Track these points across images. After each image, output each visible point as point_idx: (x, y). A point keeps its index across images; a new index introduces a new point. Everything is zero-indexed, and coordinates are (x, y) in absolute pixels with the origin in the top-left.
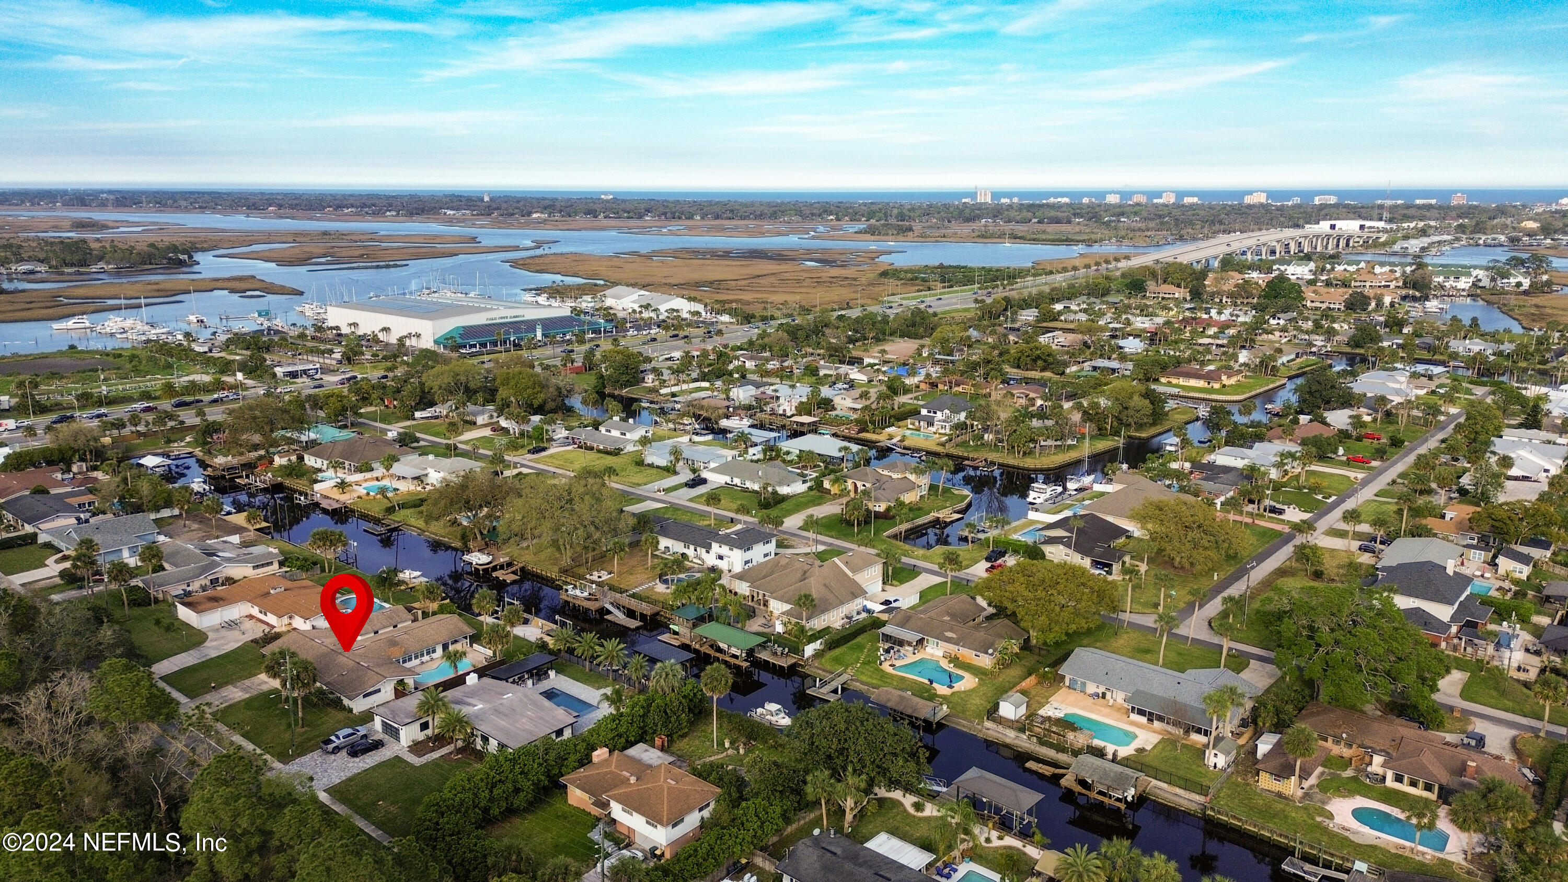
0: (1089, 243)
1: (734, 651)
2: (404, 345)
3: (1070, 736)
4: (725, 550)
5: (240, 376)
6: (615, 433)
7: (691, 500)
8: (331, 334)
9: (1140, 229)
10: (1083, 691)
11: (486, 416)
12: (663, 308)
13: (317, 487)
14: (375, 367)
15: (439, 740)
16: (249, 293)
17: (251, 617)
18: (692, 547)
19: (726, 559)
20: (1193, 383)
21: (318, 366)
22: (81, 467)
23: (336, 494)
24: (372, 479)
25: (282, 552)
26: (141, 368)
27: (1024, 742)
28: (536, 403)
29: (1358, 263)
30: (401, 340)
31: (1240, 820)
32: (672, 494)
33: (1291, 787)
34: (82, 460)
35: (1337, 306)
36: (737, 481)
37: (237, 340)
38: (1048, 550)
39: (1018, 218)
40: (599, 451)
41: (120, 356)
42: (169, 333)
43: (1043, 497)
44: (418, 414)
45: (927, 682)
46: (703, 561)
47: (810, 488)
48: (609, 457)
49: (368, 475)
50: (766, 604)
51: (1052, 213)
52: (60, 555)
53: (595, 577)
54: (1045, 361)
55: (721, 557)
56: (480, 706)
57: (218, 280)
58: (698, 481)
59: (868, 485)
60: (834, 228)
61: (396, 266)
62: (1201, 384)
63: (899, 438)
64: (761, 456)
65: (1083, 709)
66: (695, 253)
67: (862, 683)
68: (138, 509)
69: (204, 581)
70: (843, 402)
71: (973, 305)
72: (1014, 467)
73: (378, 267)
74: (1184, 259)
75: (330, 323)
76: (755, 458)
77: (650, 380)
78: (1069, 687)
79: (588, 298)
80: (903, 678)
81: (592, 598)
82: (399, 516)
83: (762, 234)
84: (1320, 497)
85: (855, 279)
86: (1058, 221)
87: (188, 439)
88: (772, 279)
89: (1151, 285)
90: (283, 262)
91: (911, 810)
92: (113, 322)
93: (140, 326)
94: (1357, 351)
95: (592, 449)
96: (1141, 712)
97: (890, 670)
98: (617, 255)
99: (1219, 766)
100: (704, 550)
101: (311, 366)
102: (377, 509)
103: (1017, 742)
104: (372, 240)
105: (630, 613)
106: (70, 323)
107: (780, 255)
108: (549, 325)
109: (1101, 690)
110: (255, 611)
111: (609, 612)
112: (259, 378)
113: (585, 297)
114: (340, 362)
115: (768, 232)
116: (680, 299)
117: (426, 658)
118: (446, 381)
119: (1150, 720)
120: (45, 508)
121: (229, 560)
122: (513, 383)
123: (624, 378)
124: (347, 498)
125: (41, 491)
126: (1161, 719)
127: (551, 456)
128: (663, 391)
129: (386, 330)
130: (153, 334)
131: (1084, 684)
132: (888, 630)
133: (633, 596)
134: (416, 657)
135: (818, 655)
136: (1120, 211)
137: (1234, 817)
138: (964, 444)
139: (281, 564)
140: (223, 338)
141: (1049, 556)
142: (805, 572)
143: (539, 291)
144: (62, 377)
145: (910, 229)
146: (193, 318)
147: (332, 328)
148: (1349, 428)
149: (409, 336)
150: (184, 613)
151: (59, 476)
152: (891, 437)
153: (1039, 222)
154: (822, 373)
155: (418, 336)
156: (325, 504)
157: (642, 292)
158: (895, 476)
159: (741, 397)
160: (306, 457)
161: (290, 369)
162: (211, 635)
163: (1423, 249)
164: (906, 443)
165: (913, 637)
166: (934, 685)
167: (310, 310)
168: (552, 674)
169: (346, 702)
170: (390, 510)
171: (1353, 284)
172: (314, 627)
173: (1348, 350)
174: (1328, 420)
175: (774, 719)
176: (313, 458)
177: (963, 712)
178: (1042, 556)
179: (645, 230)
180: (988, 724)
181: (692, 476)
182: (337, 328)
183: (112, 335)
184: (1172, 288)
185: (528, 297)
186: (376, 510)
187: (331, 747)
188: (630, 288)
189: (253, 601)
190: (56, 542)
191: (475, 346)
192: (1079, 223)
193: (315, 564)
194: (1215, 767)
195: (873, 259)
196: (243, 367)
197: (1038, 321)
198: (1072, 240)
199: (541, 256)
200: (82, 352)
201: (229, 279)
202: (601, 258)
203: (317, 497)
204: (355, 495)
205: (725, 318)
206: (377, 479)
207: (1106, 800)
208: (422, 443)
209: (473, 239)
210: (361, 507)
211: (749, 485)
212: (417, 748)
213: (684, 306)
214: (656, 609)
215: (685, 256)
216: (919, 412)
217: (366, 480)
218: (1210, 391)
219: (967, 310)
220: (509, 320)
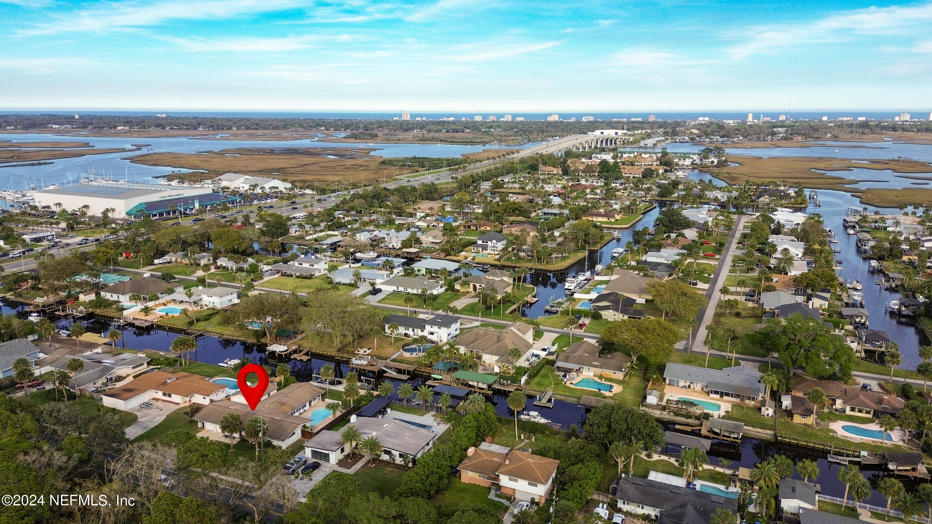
0: (484, 143)
1: (481, 385)
3: (690, 409)
4: (435, 329)
9: (505, 136)
10: (678, 386)
11: (206, 260)
12: (267, 186)
13: (125, 313)
17: (158, 400)
18: (411, 329)
19: (435, 335)
21: (51, 233)
23: (142, 316)
25: (145, 356)
27: (666, 416)
29: (633, 153)
30: (103, 213)
32: (365, 299)
33: (810, 420)
35: (639, 176)
36: (401, 289)
38: (603, 313)
39: (435, 129)
40: (298, 277)
44: (156, 261)
47: (446, 290)
48: (307, 280)
49: (157, 302)
50: (480, 358)
51: (453, 127)
53: (362, 352)
54: (519, 211)
55: (432, 333)
56: (374, 433)
58: (376, 292)
60: (328, 135)
62: (605, 219)
63: (471, 258)
65: (684, 394)
66: (251, 152)
67: (560, 395)
69: (104, 380)
70: (427, 239)
71: (451, 180)
72: (542, 270)
75: (43, 204)
76: (400, 274)
77: (294, 231)
79: (210, 181)
80: (582, 390)
83: (285, 139)
85: (367, 166)
88: (316, 167)
89: (540, 167)
95: (292, 276)
97: (572, 386)
98: (199, 153)
100: (419, 330)
102: (180, 324)
107: (308, 152)
110: (159, 395)
112: (14, 243)
113: (206, 181)
114: (64, 230)
115: (288, 137)
116: (275, 180)
118: (172, 239)
119: (722, 396)
121: (114, 365)
123: (280, 231)
124: (152, 318)
126: (727, 395)
129: (86, 207)
134: (297, 411)
135: (527, 382)
136: (490, 125)
137: (794, 439)
139: (149, 364)
141: (604, 317)
143: (170, 178)
145: (376, 135)
147: (43, 207)
149: (107, 210)
150: (109, 402)
152: (466, 258)
153: (447, 132)
154: (397, 222)
156: (137, 323)
157: (247, 177)
158: (497, 279)
161: (34, 236)
163: (654, 145)
164: (477, 260)
165: (575, 366)
167: (9, 196)
174: (686, 235)
176: (108, 295)
177: (626, 403)
178: (601, 317)
180: (645, 409)
181: (371, 288)
182: (48, 207)
184: (551, 168)
188: (237, 175)
191: (156, 215)
192: (469, 132)
193: (176, 361)
195: (368, 153)
197: (492, 189)
202: (191, 155)
205: (308, 191)
206: (164, 305)
207: (729, 439)
208: (176, 280)
210: (166, 323)
211: (409, 290)
213: (282, 186)
214: (415, 367)
215: (246, 153)
216: (476, 242)
217: (156, 306)
218: (611, 223)
219: (448, 183)
220: (174, 197)
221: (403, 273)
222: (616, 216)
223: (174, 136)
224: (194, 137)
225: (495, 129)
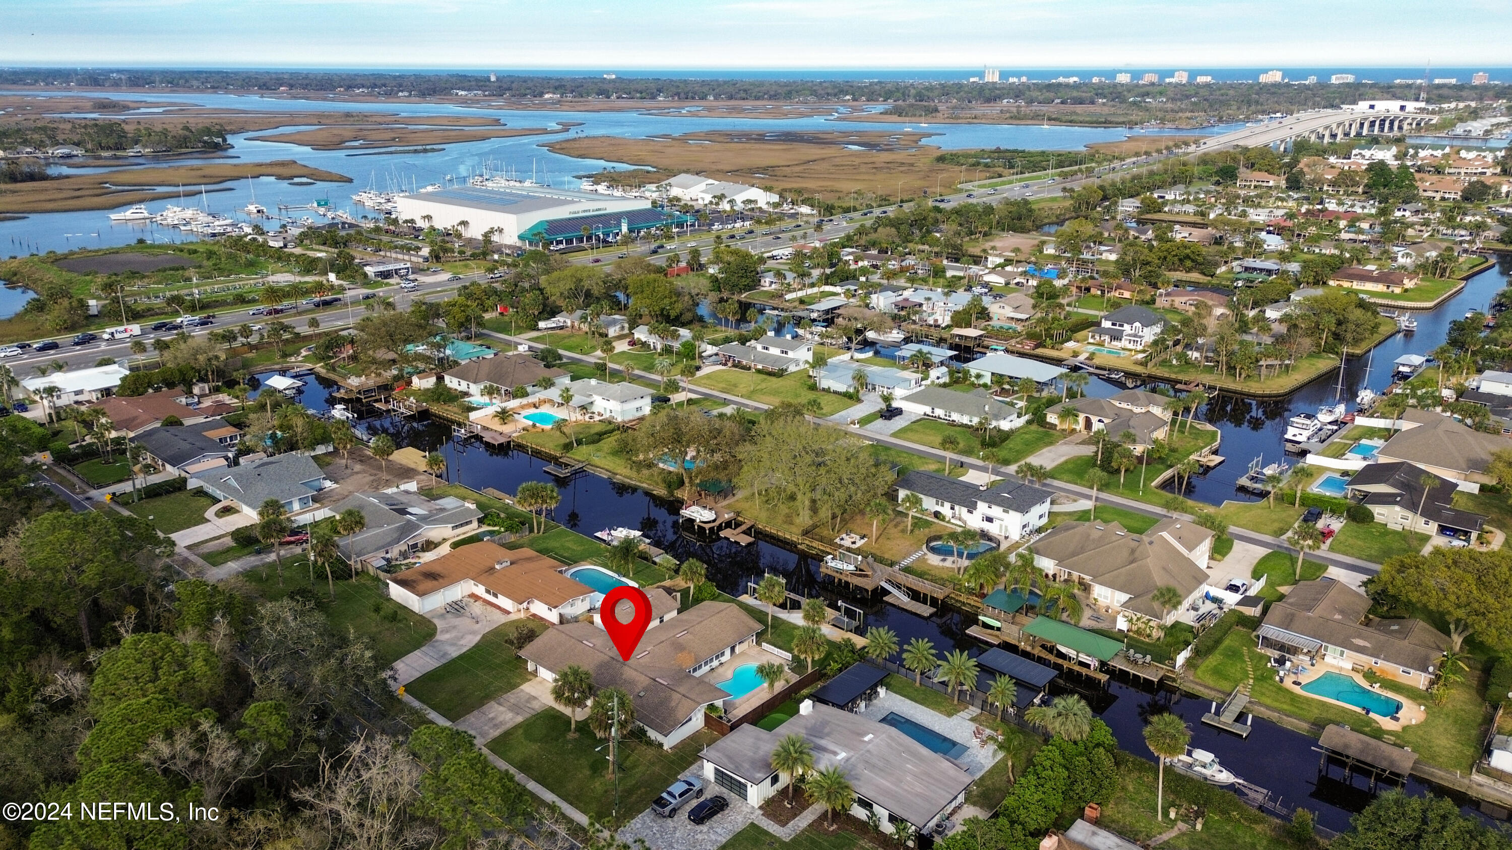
0: (1131, 125)
1: (1083, 658)
2: (490, 241)
4: (996, 511)
5: (332, 277)
6: (775, 351)
7: (894, 435)
8: (405, 228)
9: (1172, 111)
11: (618, 327)
12: (739, 198)
13: (473, 416)
14: (466, 266)
15: (797, 799)
16: (296, 180)
17: (475, 597)
18: (945, 504)
19: (996, 523)
21: (408, 265)
22: (203, 389)
23: (496, 425)
24: (528, 406)
25: (480, 506)
26: (222, 266)
28: (673, 314)
30: (487, 235)
32: (868, 426)
34: (202, 380)
35: (1452, 196)
36: (939, 412)
37: (311, 235)
38: (1375, 511)
39: (1041, 98)
40: (759, 371)
41: (195, 252)
42: (232, 225)
44: (542, 324)
45: (1358, 710)
46: (965, 523)
47: (1029, 422)
48: (774, 379)
49: (524, 401)
50: (1086, 588)
51: (1075, 94)
52: (219, 506)
53: (847, 542)
54: (1193, 261)
55: (990, 520)
56: (842, 755)
57: (260, 165)
58: (890, 413)
59: (1106, 421)
60: (855, 109)
61: (433, 150)
63: (1086, 355)
66: (731, 137)
68: (292, 446)
69: (402, 546)
70: (1001, 311)
71: (1062, 194)
73: (416, 151)
74: (1252, 143)
75: (403, 217)
76: (941, 381)
77: (768, 284)
79: (653, 187)
80: (1324, 704)
81: (860, 572)
82: (580, 454)
83: (785, 115)
85: (912, 165)
86: (1081, 102)
87: (304, 353)
89: (1243, 172)
90: (319, 146)
92: (173, 213)
93: (203, 218)
95: (749, 369)
97: (1297, 690)
98: (651, 138)
100: (964, 510)
101: (400, 265)
102: (551, 445)
104: (396, 122)
105: (915, 595)
106: (128, 213)
108: (632, 216)
110: (480, 590)
112: (352, 278)
113: (649, 186)
114: (426, 260)
115: (790, 113)
116: (754, 189)
118: (568, 287)
120: (185, 446)
121: (424, 519)
123: (745, 281)
124: (511, 430)
125: (173, 423)
127: (708, 376)
128: (789, 297)
129: (464, 223)
130: (218, 225)
132: (1269, 630)
133: (907, 570)
134: (706, 663)
135: (1190, 664)
136: (1146, 91)
139: (481, 521)
140: (295, 231)
143: (597, 179)
144: (143, 277)
145: (936, 110)
146: (252, 208)
147: (406, 221)
149: (492, 231)
150: (396, 592)
151: (183, 400)
152: (1075, 355)
153: (1062, 103)
154: (949, 274)
155: (501, 231)
156: (487, 437)
157: (711, 181)
158: (1137, 410)
159: (883, 305)
160: (447, 379)
161: (381, 268)
162: (439, 624)
163: (1487, 132)
164: (1097, 361)
165: (1302, 641)
166: (1371, 715)
167: (370, 200)
168: (882, 691)
170: (568, 447)
171: (1447, 171)
172: (561, 616)
175: (1207, 772)
176: (455, 380)
177: (1433, 758)
178: (1370, 517)
179: (662, 111)
180: (1477, 778)
181: (883, 406)
182: (412, 221)
183: (175, 226)
184: (1264, 175)
185: (586, 185)
186: (551, 447)
187: (667, 810)
188: (692, 176)
189: (477, 579)
190: (211, 490)
191: (561, 242)
192: (1104, 104)
193: (523, 524)
195: (916, 142)
196: (332, 266)
197: (1144, 213)
198: (1110, 123)
199: (574, 140)
200: (152, 246)
201: (271, 164)
202: (637, 141)
203: (478, 430)
204: (520, 426)
205: (805, 209)
206: (535, 406)
208: (565, 360)
209: (497, 122)
210: (530, 442)
211: (955, 417)
213: (763, 199)
214: (947, 591)
215: (721, 139)
216: (1098, 324)
217: (523, 407)
218: (1393, 296)
219: (1053, 199)
220: (591, 213)
221: (946, 379)
222: (1406, 281)
223: (620, 110)
224: (648, 111)
225: (1153, 98)
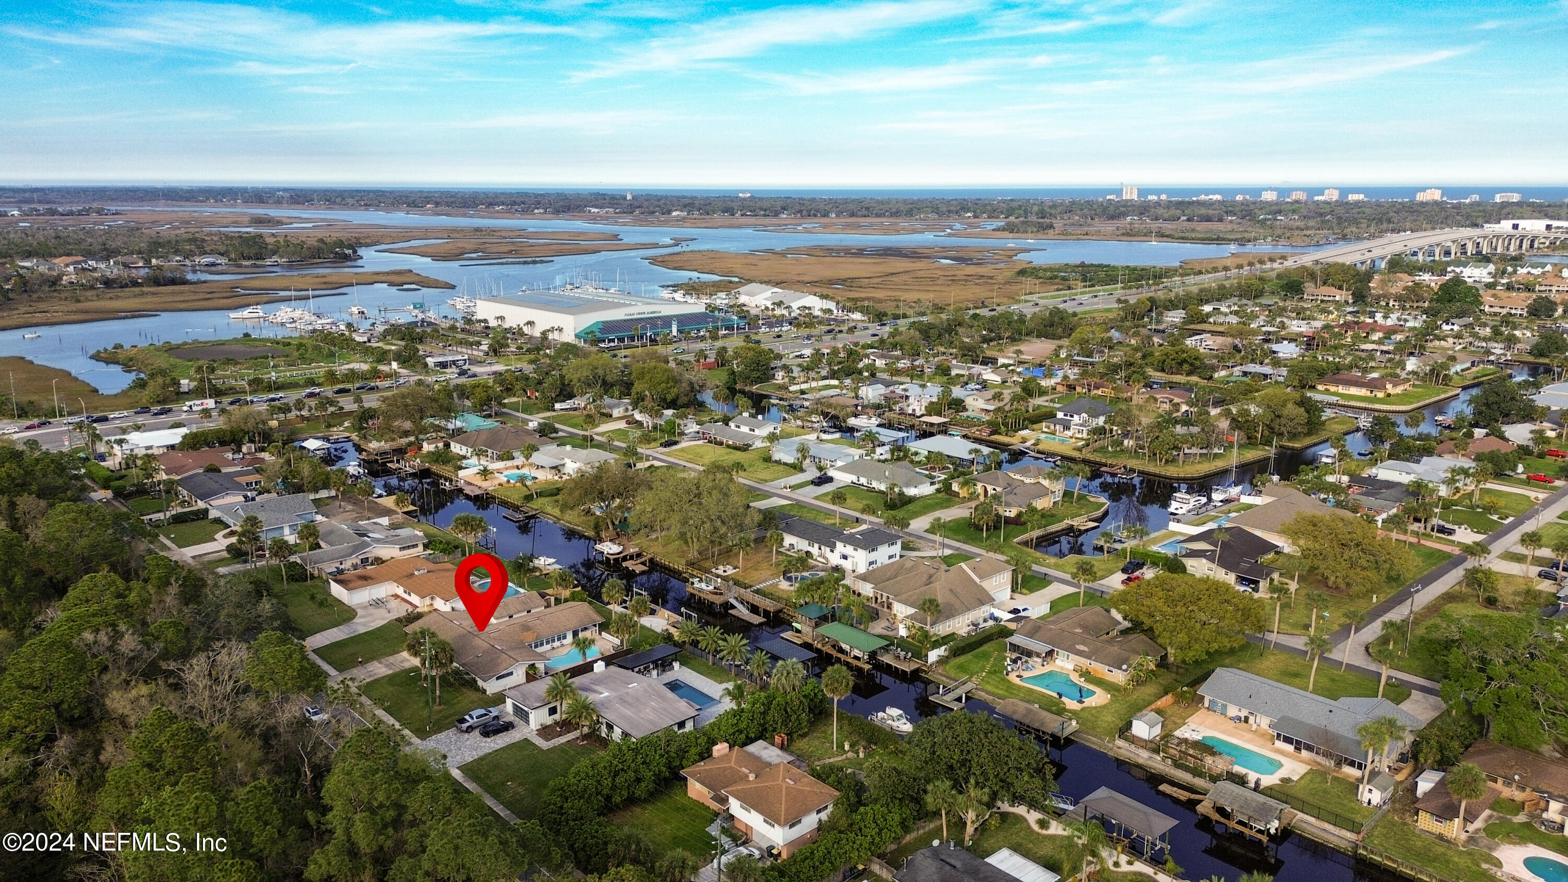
0: (1242, 242)
1: (856, 652)
2: (547, 339)
3: (1209, 760)
5: (395, 365)
6: (745, 429)
7: (817, 498)
8: (479, 327)
9: (1298, 228)
10: (1224, 714)
11: (622, 409)
12: (796, 305)
13: (461, 473)
14: (519, 360)
15: (566, 725)
16: (405, 287)
17: (396, 596)
18: (816, 546)
19: (850, 559)
20: (1353, 391)
21: (466, 357)
22: (250, 448)
23: (478, 481)
24: (512, 467)
25: (426, 535)
26: (307, 356)
27: (1157, 763)
28: (669, 397)
29: (1543, 265)
30: (544, 333)
31: (1394, 861)
32: (798, 491)
33: (1454, 829)
34: (251, 441)
35: (1519, 312)
36: (863, 480)
37: (394, 331)
38: (1189, 563)
39: (1166, 216)
40: (728, 446)
41: (289, 344)
42: (333, 323)
43: (1186, 508)
44: (558, 406)
45: (1055, 695)
46: (827, 559)
47: (938, 491)
48: (738, 453)
49: (509, 463)
50: (889, 607)
51: (1203, 211)
52: (228, 530)
53: (720, 572)
54: (1192, 365)
55: (845, 557)
56: (606, 694)
57: (378, 274)
58: (824, 480)
59: (998, 489)
60: (971, 226)
61: (542, 262)
62: (1363, 392)
63: (1033, 442)
64: (888, 456)
65: (1224, 732)
66: (830, 251)
67: (987, 692)
68: (299, 489)
69: (355, 560)
70: (975, 403)
72: (1155, 475)
73: (525, 263)
74: (1348, 260)
75: (479, 316)
77: (780, 377)
78: (1208, 709)
79: (723, 295)
80: (1031, 690)
81: (717, 592)
82: (537, 504)
83: (897, 232)
84: (1495, 517)
85: (991, 278)
86: (1208, 219)
87: (346, 424)
88: (905, 277)
89: (1309, 287)
90: (437, 257)
91: (1036, 827)
92: (284, 313)
93: (308, 317)
94: (1542, 360)
95: (721, 444)
96: (1288, 740)
97: (1017, 681)
98: (752, 252)
99: (1374, 802)
100: (828, 549)
101: (460, 357)
103: (1150, 763)
104: (520, 236)
105: (754, 609)
106: (246, 313)
107: (915, 253)
108: (685, 321)
109: (1243, 713)
110: (400, 591)
111: (733, 607)
112: (412, 367)
113: (719, 294)
114: (487, 354)
115: (903, 229)
116: (812, 297)
117: (557, 644)
118: (585, 374)
119: (1298, 749)
120: (216, 486)
121: (378, 541)
122: (647, 377)
124: (489, 485)
125: (213, 470)
126: (1309, 748)
127: (682, 450)
128: (793, 388)
129: (530, 323)
130: (319, 324)
131: (1225, 707)
132: (1017, 639)
133: (757, 592)
134: (548, 643)
135: (942, 661)
136: (1276, 209)
137: (1389, 858)
138: (1103, 449)
139: (426, 547)
140: (380, 329)
141: (1190, 570)
142: (931, 576)
144: (237, 363)
145: (1051, 227)
146: (355, 310)
147: (480, 321)
148: (1531, 443)
149: (552, 330)
150: (336, 590)
151: (230, 456)
152: (1024, 441)
153: (1188, 220)
154: (954, 372)
155: (560, 330)
156: (468, 490)
157: (779, 290)
158: (1027, 481)
159: (870, 396)
160: (452, 444)
161: (441, 359)
162: (360, 612)
165: (1042, 648)
166: (1064, 699)
167: (461, 303)
168: (676, 665)
169: (480, 683)
170: (529, 498)
171: (1537, 288)
172: (453, 609)
173: (1531, 359)
174: (1507, 434)
175: (895, 724)
176: (458, 446)
177: (1094, 728)
178: (1183, 569)
179: (781, 228)
180: (1120, 743)
182: (485, 321)
183: (283, 324)
184: (1333, 291)
185: (665, 294)
186: (515, 498)
187: (465, 726)
188: (763, 286)
189: (398, 581)
190: (225, 518)
191: (613, 340)
192: (1231, 222)
193: (456, 547)
194: (1369, 803)
195: (1011, 257)
196: (398, 357)
197: (1184, 323)
198: (1224, 239)
199: (678, 254)
200: (255, 339)
201: (388, 273)
202: (737, 255)
203: (461, 484)
204: (497, 482)
206: (518, 468)
207: (1246, 831)
208: (561, 434)
209: (615, 237)
210: (501, 494)
211: (875, 484)
212: (546, 732)
213: (816, 304)
214: (780, 606)
215: (820, 253)
216: (1055, 416)
217: (507, 469)
218: (1376, 400)
219: (1109, 310)
220: (646, 316)
222: (1389, 386)
224: (765, 227)
225: (1285, 215)
